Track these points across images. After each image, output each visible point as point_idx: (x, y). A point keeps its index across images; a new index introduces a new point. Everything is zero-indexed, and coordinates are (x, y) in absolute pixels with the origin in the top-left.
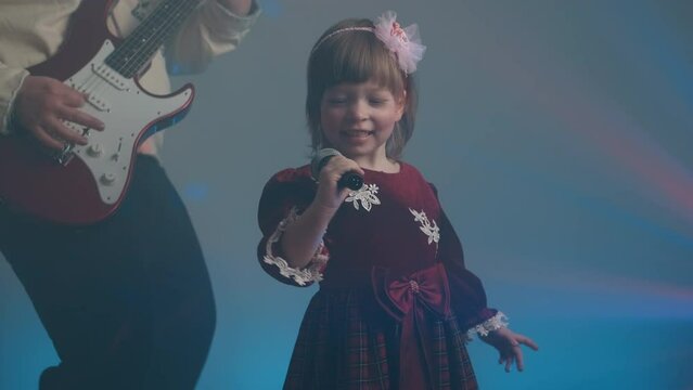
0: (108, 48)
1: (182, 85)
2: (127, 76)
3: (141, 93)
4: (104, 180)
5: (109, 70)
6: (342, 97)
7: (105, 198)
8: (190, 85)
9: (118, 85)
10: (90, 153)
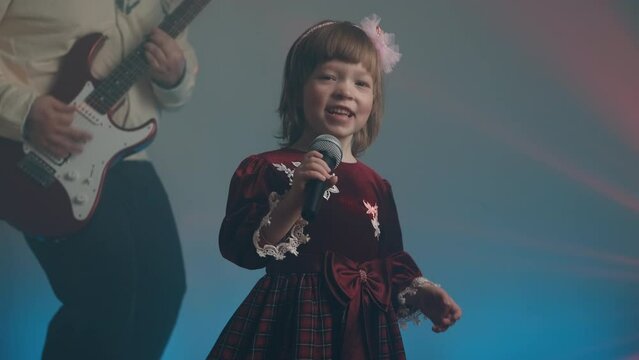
0: (88, 89)
2: (102, 112)
3: (113, 127)
4: (77, 202)
5: (88, 107)
7: (77, 216)
8: (152, 121)
9: (94, 120)
10: (67, 178)
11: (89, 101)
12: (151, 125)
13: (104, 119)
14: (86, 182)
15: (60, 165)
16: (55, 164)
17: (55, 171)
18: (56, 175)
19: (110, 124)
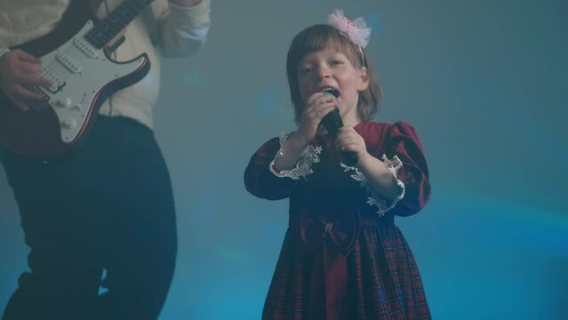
0: (89, 26)
1: (139, 54)
2: (98, 47)
3: (107, 60)
4: (67, 127)
5: (85, 43)
6: (308, 66)
7: (64, 138)
8: (145, 55)
9: (89, 54)
10: (59, 104)
11: (88, 37)
12: (143, 59)
13: (100, 53)
14: (76, 108)
15: (55, 93)
16: (50, 91)
17: (49, 98)
18: (50, 102)
19: (105, 57)
